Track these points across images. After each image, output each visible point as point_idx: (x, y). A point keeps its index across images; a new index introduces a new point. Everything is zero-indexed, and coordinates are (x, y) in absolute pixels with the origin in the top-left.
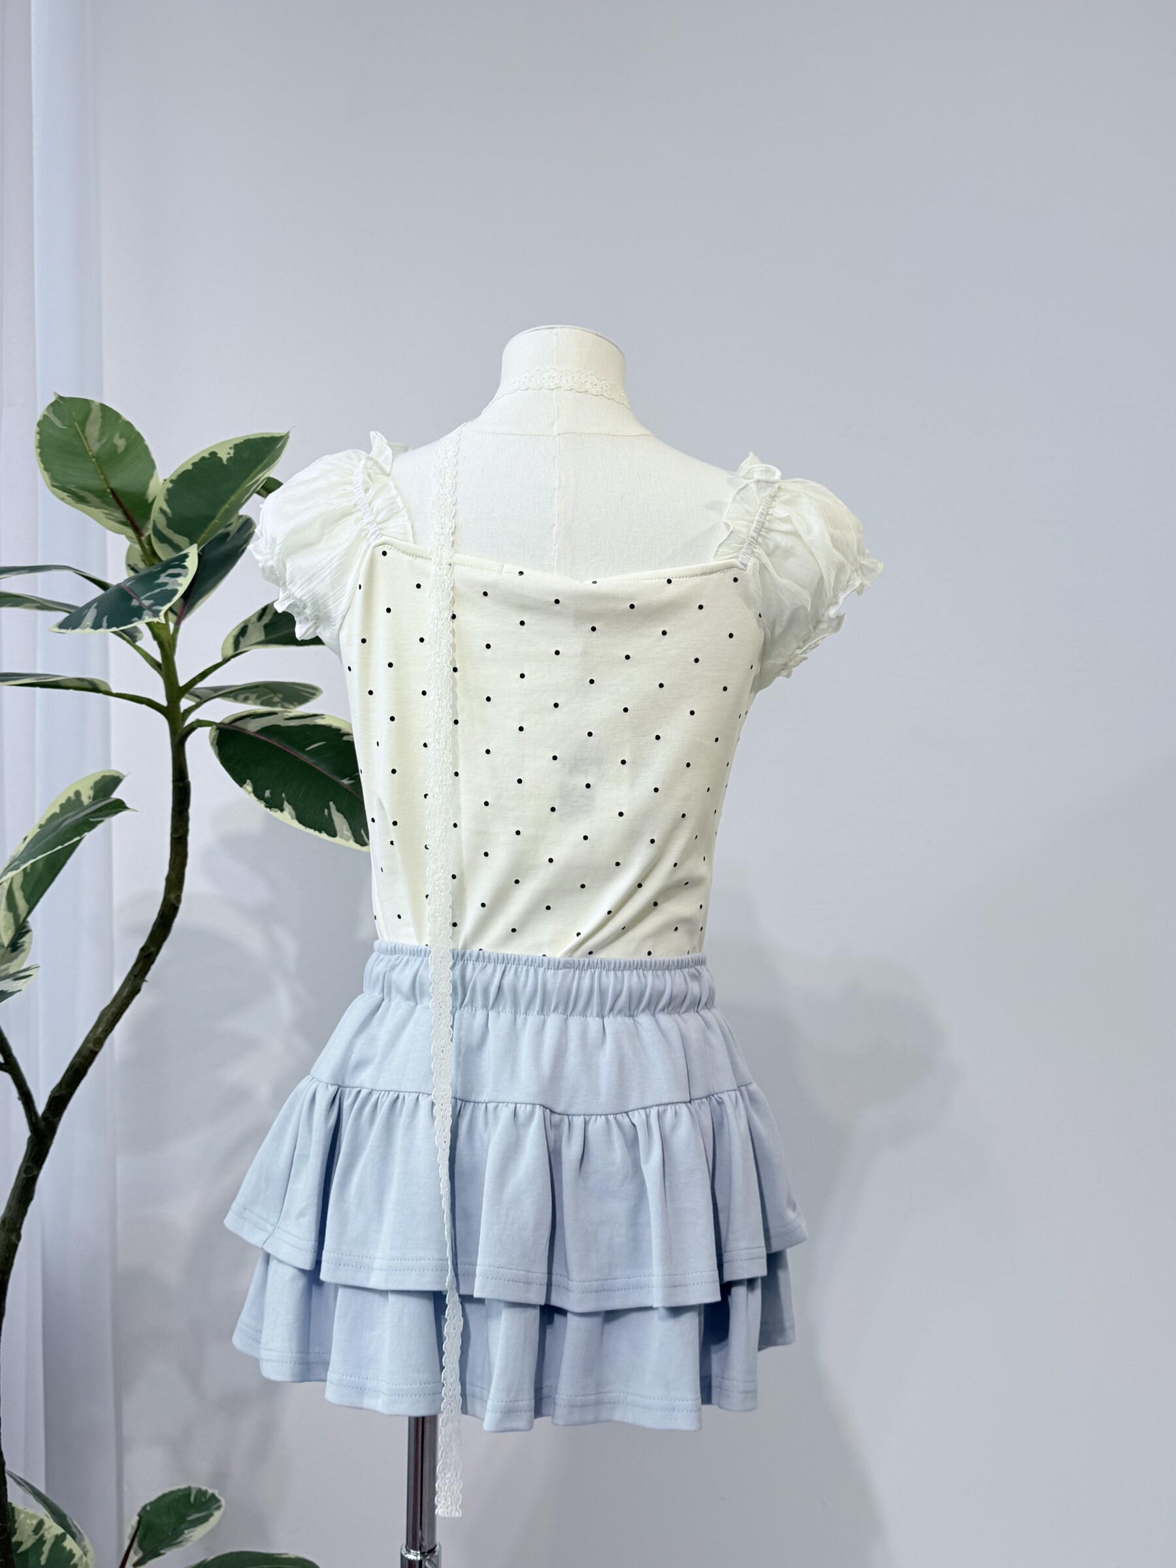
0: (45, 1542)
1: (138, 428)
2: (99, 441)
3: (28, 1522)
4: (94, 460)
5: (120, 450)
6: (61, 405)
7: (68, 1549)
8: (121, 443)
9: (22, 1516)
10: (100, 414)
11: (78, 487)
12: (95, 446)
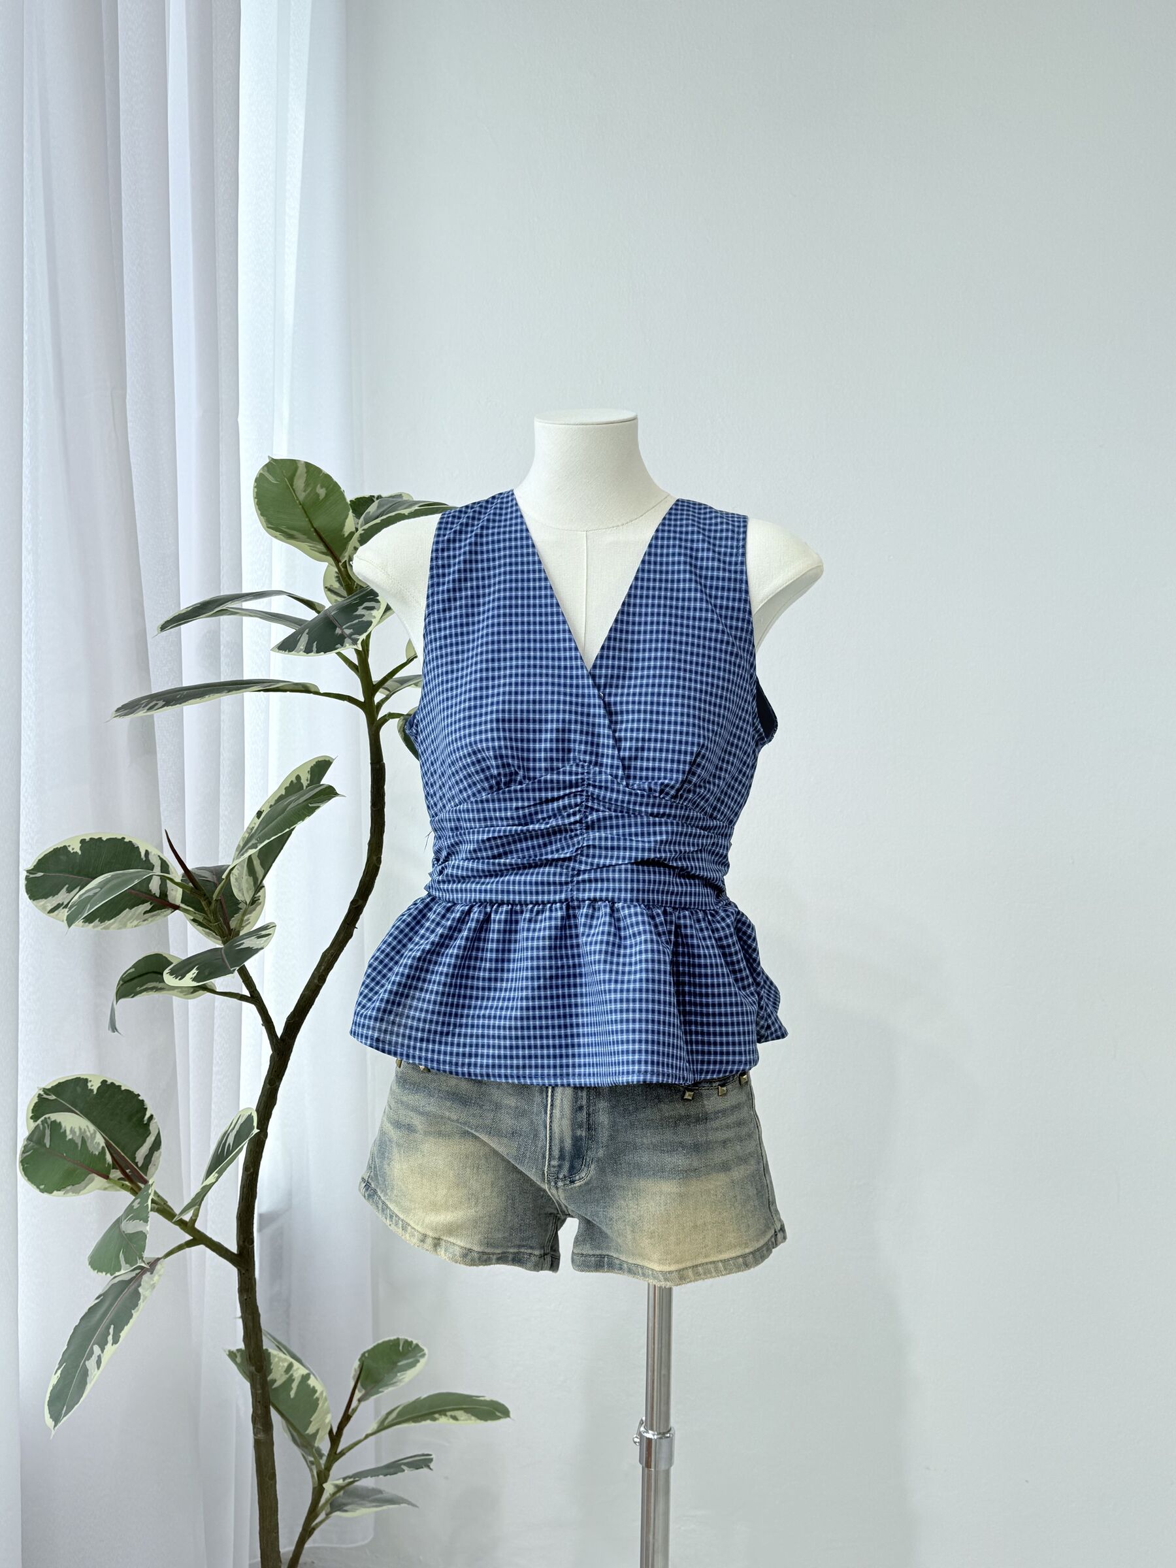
0: (294, 1380)
1: (335, 478)
2: (305, 491)
3: (280, 1365)
4: (300, 506)
5: (321, 497)
6: (274, 466)
7: (312, 1386)
8: (322, 492)
9: (277, 1359)
10: (305, 470)
11: (288, 528)
12: (302, 496)
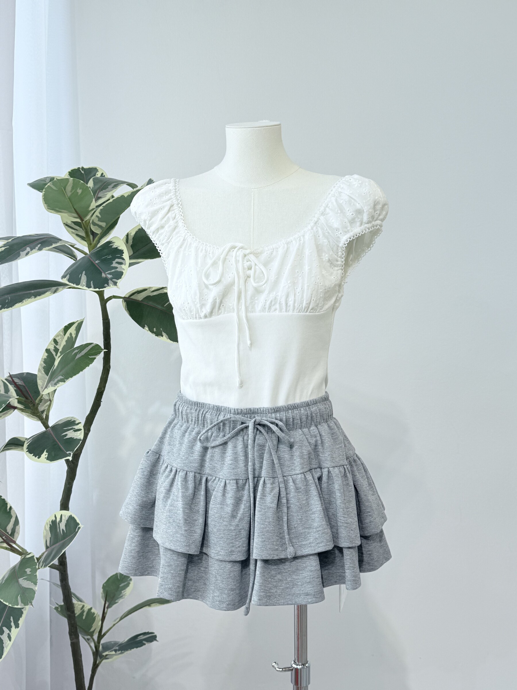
0: (85, 611)
2: (71, 192)
3: (79, 607)
4: (69, 199)
5: (79, 194)
7: (93, 612)
8: (80, 191)
9: (77, 605)
10: (72, 182)
12: (69, 194)
